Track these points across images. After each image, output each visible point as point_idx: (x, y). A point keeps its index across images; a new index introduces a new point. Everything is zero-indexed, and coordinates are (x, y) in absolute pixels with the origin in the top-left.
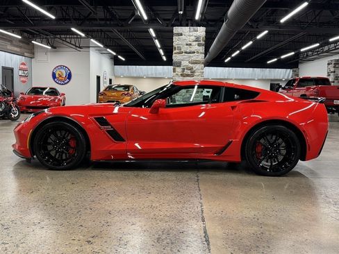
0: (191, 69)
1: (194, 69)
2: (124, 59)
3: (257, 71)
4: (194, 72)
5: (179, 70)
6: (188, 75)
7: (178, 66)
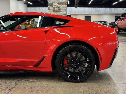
0: (59, 7)
1: (61, 8)
2: (32, 4)
3: (108, 9)
4: (60, 9)
5: (51, 8)
6: (57, 11)
7: (51, 6)
